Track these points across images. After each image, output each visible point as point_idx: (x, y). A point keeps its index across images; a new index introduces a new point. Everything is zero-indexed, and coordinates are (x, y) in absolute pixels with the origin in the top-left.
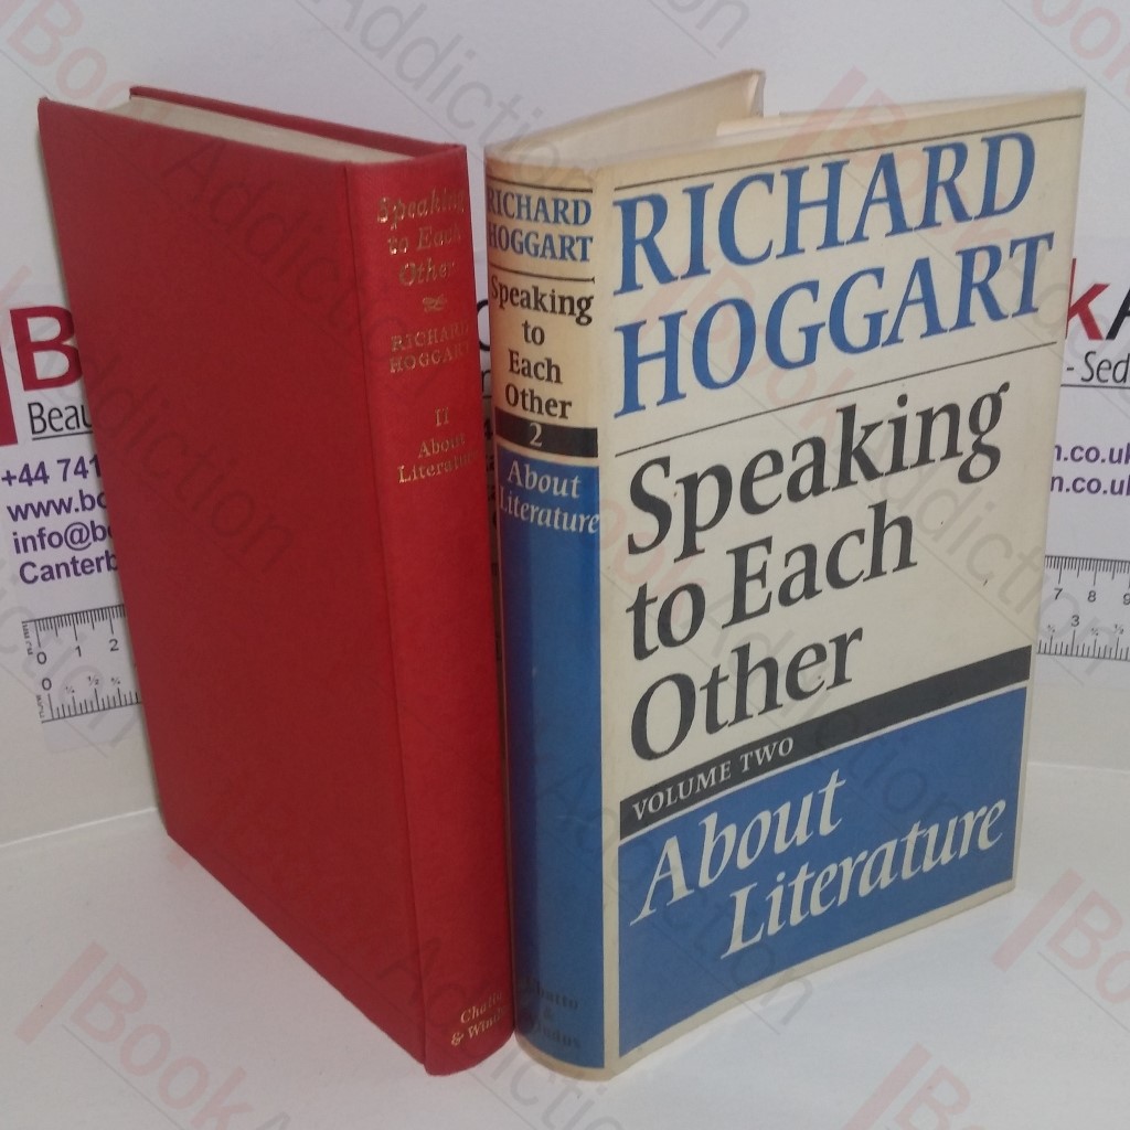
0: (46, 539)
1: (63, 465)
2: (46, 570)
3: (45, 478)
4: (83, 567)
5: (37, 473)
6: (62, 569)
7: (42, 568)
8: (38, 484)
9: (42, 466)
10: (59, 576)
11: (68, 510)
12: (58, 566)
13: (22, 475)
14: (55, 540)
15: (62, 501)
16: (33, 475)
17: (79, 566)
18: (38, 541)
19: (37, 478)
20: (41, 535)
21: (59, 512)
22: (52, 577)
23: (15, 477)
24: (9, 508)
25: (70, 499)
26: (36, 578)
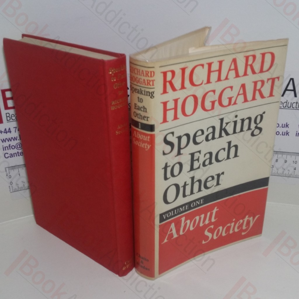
0: (11, 147)
1: (15, 129)
2: (11, 155)
3: (10, 132)
4: (20, 154)
5: (8, 130)
6: (15, 154)
7: (10, 154)
8: (8, 133)
9: (9, 129)
10: (14, 156)
11: (16, 140)
12: (14, 154)
13: (4, 131)
14: (13, 147)
15: (15, 138)
16: (7, 131)
17: (19, 154)
18: (9, 147)
19: (8, 132)
20: (10, 146)
21: (14, 140)
22: (12, 157)
23: (3, 132)
24: (1, 140)
25: (17, 137)
26: (8, 157)
